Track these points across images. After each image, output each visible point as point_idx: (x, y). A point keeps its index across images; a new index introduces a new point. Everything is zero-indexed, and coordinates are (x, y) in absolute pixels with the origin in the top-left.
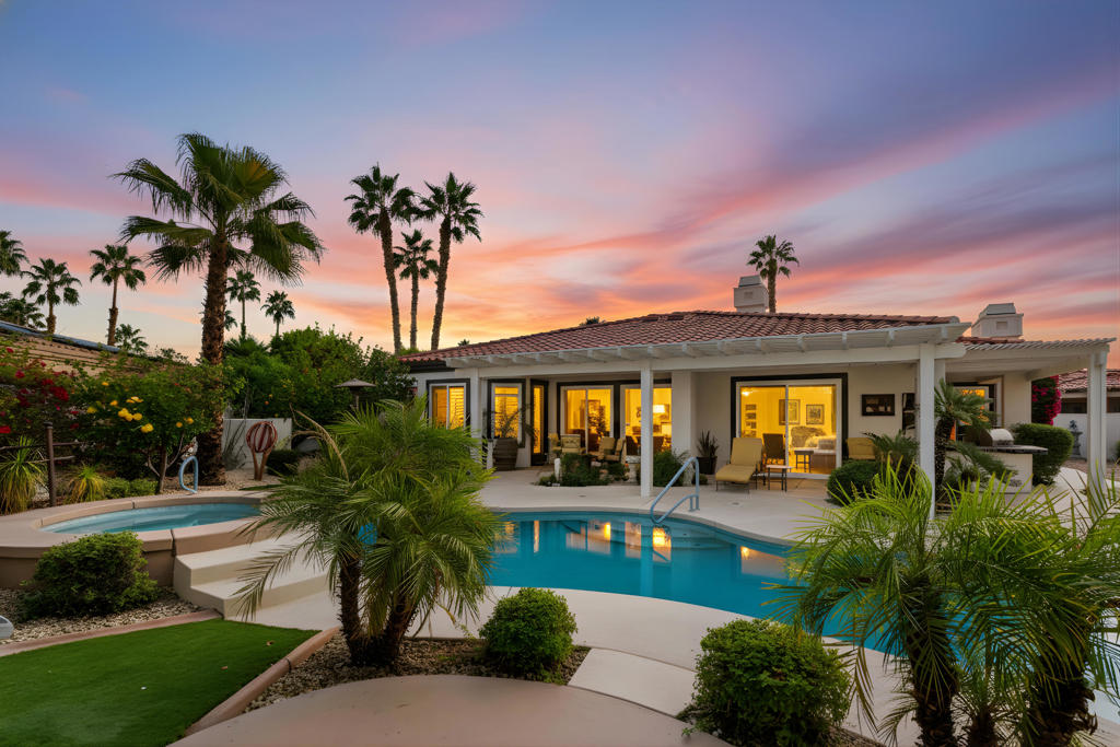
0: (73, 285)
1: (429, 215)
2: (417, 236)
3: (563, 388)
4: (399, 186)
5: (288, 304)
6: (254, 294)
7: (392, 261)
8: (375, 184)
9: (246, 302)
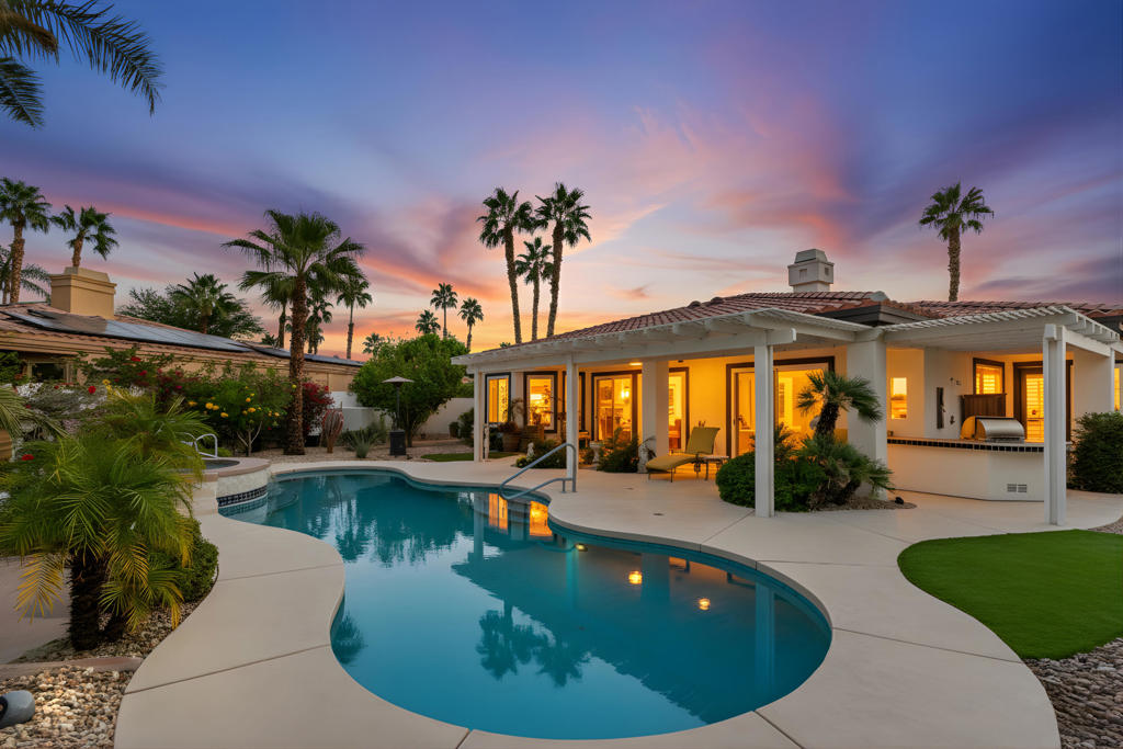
0: (328, 309)
1: (544, 224)
2: (538, 242)
3: (596, 378)
4: (520, 202)
5: (478, 309)
6: (452, 303)
7: (514, 270)
8: (500, 201)
9: (447, 310)
